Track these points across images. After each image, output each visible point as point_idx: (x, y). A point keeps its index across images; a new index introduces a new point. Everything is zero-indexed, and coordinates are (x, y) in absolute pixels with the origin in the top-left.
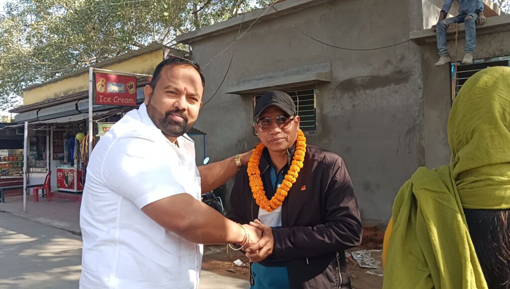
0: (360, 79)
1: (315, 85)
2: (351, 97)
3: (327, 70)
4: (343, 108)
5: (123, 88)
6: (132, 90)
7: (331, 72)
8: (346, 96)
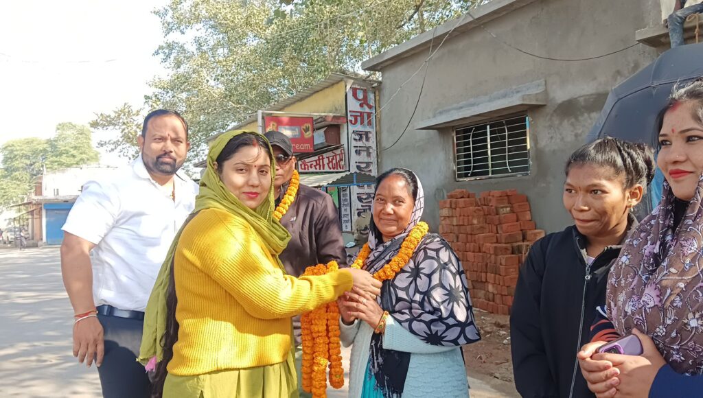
0: (582, 98)
1: (526, 111)
2: (572, 125)
3: (541, 89)
4: (562, 139)
5: (297, 132)
6: (308, 133)
7: (546, 92)
8: (565, 123)
